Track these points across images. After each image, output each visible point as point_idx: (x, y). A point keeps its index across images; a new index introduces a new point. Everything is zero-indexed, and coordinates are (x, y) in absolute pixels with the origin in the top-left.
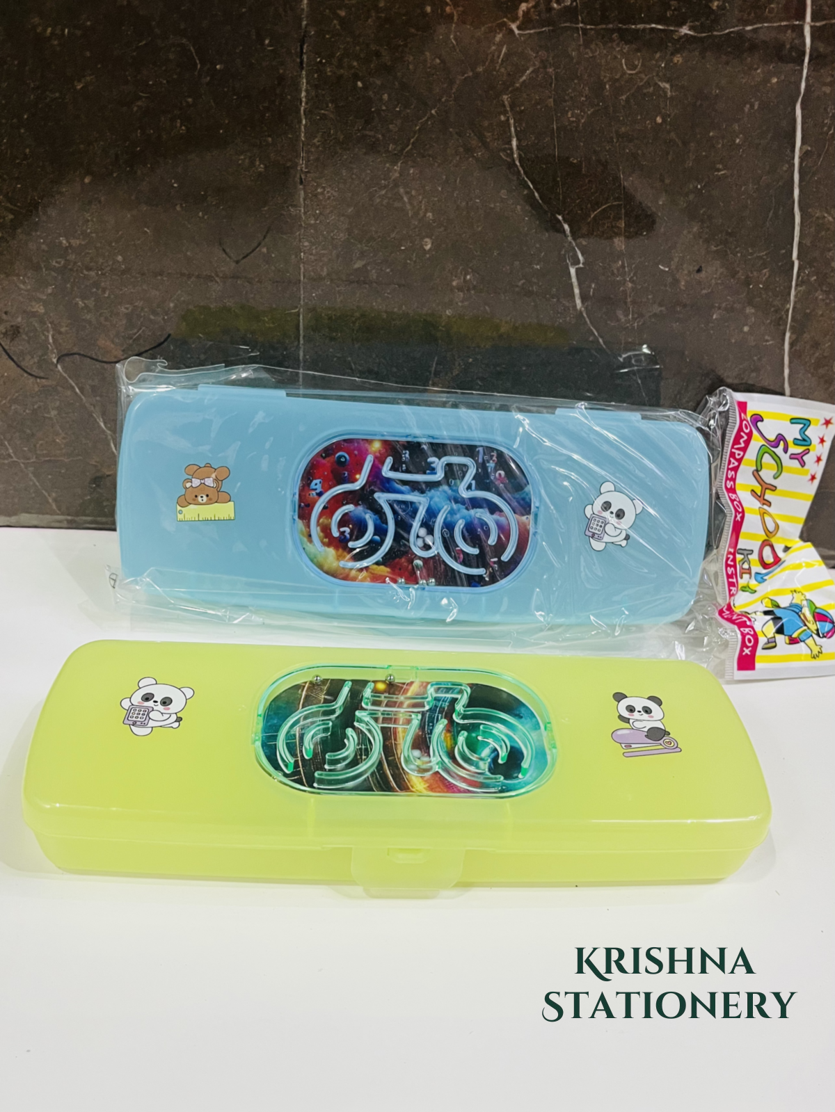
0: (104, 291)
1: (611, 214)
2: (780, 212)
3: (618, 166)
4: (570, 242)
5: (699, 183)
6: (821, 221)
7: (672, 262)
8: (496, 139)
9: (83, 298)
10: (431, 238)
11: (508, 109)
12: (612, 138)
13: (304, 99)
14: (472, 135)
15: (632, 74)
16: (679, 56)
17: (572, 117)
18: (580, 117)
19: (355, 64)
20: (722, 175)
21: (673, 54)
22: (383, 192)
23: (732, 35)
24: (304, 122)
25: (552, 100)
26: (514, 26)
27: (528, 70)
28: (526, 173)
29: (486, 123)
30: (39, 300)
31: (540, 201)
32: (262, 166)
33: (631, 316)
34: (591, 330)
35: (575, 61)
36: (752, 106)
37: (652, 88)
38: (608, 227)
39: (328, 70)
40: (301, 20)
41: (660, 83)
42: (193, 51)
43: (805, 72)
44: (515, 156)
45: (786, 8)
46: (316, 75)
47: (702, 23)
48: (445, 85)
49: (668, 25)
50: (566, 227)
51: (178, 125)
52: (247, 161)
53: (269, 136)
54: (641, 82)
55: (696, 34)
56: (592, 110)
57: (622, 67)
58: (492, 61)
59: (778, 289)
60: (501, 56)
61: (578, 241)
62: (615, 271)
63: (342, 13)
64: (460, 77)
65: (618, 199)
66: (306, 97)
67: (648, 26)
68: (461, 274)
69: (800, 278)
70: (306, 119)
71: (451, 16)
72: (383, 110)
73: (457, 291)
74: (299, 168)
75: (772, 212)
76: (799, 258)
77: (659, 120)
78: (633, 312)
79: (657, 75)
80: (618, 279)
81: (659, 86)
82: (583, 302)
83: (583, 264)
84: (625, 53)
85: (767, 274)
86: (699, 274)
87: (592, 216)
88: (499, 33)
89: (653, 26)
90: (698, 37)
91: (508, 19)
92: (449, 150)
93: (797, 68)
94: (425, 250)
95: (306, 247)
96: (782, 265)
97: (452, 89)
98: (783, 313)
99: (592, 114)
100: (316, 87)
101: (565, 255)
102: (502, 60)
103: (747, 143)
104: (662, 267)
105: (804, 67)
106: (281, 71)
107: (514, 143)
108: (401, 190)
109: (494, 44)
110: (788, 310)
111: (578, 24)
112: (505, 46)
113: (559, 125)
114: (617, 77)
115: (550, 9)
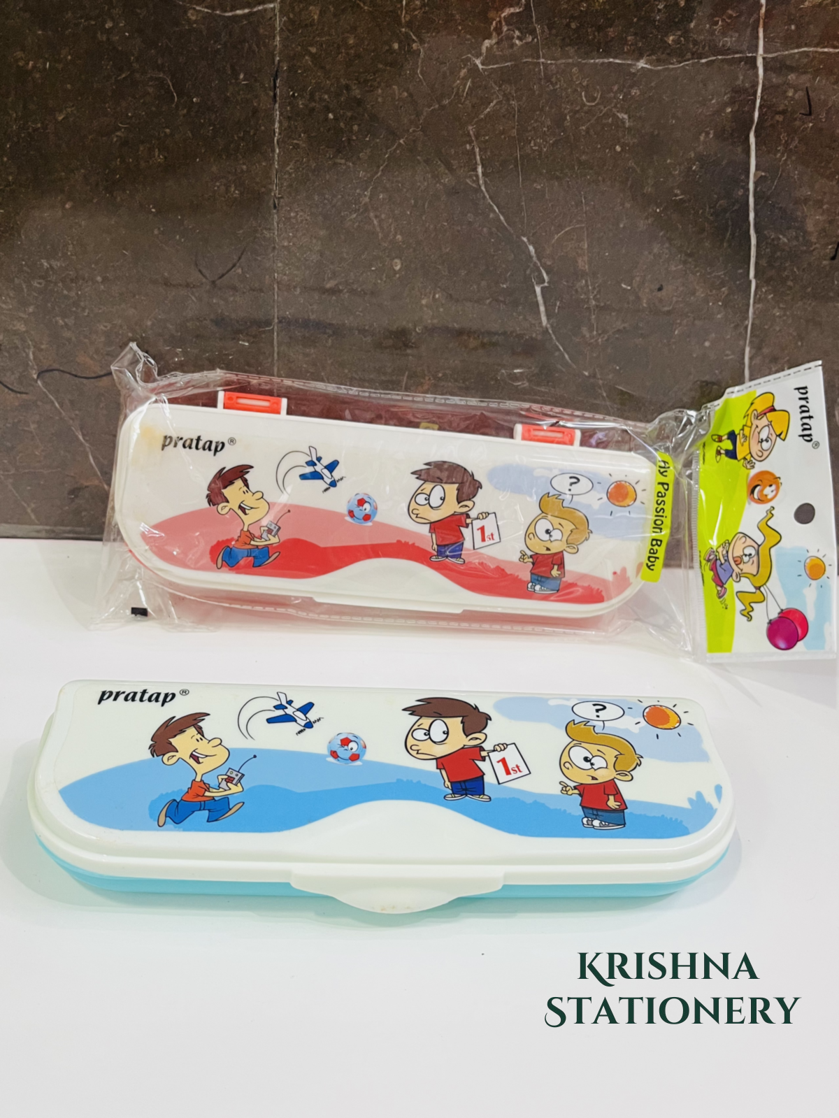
0: (83, 310)
1: (574, 235)
2: (737, 234)
3: (580, 193)
4: (535, 262)
5: (658, 208)
6: (776, 243)
7: (634, 281)
8: (461, 167)
9: (64, 316)
10: (401, 259)
11: (473, 138)
12: (573, 166)
13: (277, 130)
14: (439, 162)
15: (592, 106)
16: (636, 88)
17: (535, 145)
18: (543, 146)
19: (326, 97)
20: (680, 199)
21: (631, 87)
22: (354, 216)
23: (687, 68)
24: (277, 151)
25: (515, 131)
26: (478, 62)
27: (492, 102)
28: (491, 198)
29: (453, 151)
31: (505, 224)
32: (237, 192)
33: (595, 333)
34: (557, 347)
35: (537, 93)
36: (707, 134)
37: (610, 119)
38: (571, 248)
39: (300, 103)
40: (274, 56)
41: (619, 114)
42: (171, 85)
43: (758, 101)
44: (481, 182)
45: (739, 42)
46: (288, 108)
47: (657, 57)
48: (413, 117)
49: (625, 59)
50: (531, 248)
51: (157, 154)
52: (223, 188)
53: (244, 164)
54: (600, 113)
55: (653, 68)
56: (554, 139)
57: (582, 100)
58: (457, 93)
59: (736, 306)
60: (466, 90)
61: (543, 261)
62: (579, 290)
63: (313, 50)
64: (427, 109)
65: (581, 222)
66: (280, 128)
67: (606, 61)
68: (430, 293)
69: (758, 296)
70: (279, 148)
71: (417, 53)
72: (353, 140)
73: (425, 309)
74: (273, 194)
75: (728, 234)
76: (756, 277)
77: (618, 148)
78: (597, 328)
79: (615, 107)
80: (582, 297)
81: (618, 117)
82: (548, 319)
83: (548, 282)
84: (584, 87)
85: (726, 292)
86: (659, 293)
87: (556, 237)
88: (464, 68)
89: (611, 60)
90: (655, 71)
91: (473, 55)
92: (417, 178)
93: (749, 98)
94: (394, 270)
95: (280, 267)
96: (739, 284)
97: (419, 120)
98: (742, 329)
99: (554, 143)
100: (289, 118)
101: (530, 274)
102: (467, 93)
103: (703, 170)
104: (623, 286)
105: (758, 97)
106: (255, 104)
107: (480, 170)
108: (372, 215)
109: (459, 79)
110: (746, 327)
111: (538, 57)
112: (470, 80)
113: (522, 153)
114: (577, 109)
115: (512, 45)
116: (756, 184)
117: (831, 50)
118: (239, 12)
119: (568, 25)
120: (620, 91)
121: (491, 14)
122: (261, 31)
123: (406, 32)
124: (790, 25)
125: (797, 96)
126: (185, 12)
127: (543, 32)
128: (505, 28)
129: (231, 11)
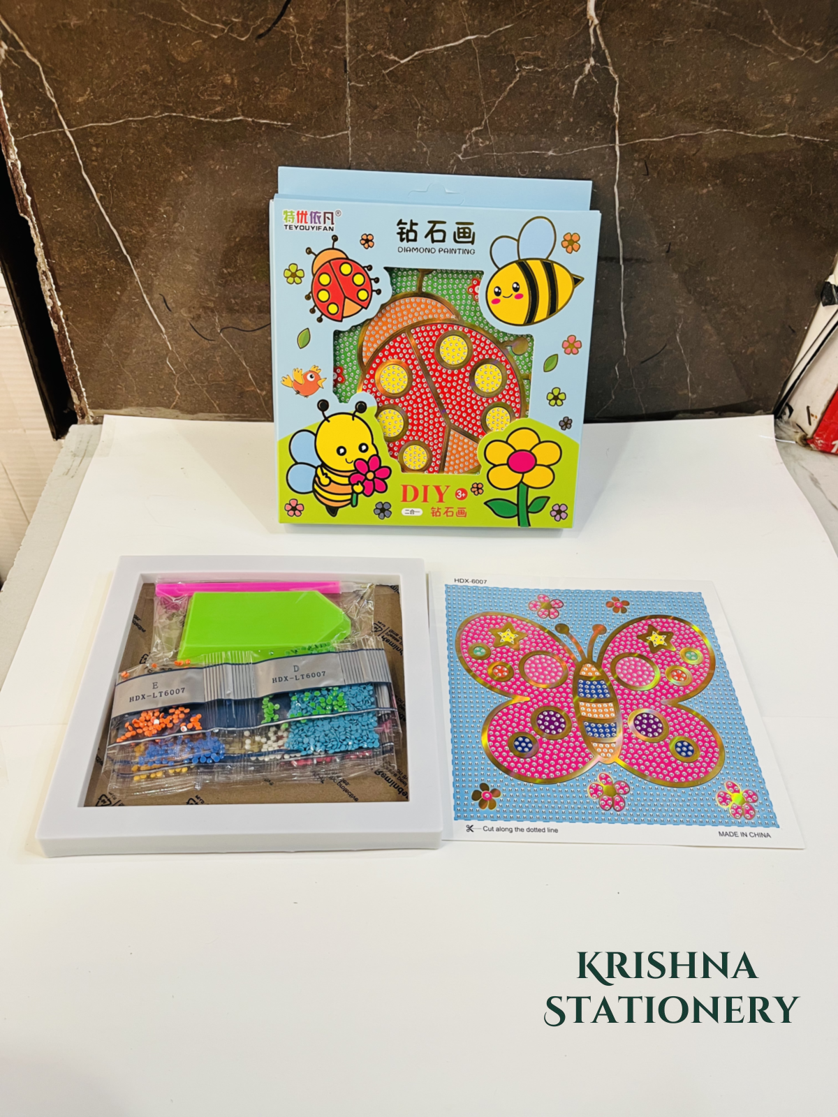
0: (246, 294)
6: (633, 244)
9: (234, 298)
16: (548, 165)
21: (546, 164)
23: (577, 153)
26: (460, 156)
30: (211, 300)
43: (618, 168)
45: (604, 138)
47: (560, 150)
49: (541, 151)
55: (557, 154)
57: (519, 172)
59: (615, 279)
60: (454, 170)
63: (370, 154)
67: (531, 151)
69: (626, 273)
71: (426, 152)
76: (623, 264)
84: (519, 165)
85: (608, 272)
88: (452, 158)
89: (534, 152)
91: (456, 151)
93: (613, 167)
96: (615, 267)
98: (619, 292)
109: (450, 164)
110: (621, 291)
111: (493, 151)
112: (456, 165)
115: (478, 147)
116: (620, 214)
117: (658, 139)
118: (329, 136)
119: (508, 135)
120: (539, 168)
121: (466, 131)
122: (341, 146)
123: (420, 144)
124: (633, 126)
125: (641, 164)
126: (300, 138)
127: (495, 139)
128: (474, 138)
129: (325, 135)
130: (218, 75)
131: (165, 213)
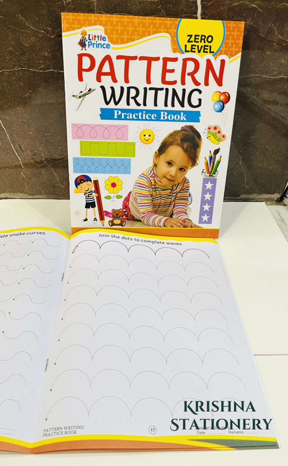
130: (42, 52)
131: (20, 110)
